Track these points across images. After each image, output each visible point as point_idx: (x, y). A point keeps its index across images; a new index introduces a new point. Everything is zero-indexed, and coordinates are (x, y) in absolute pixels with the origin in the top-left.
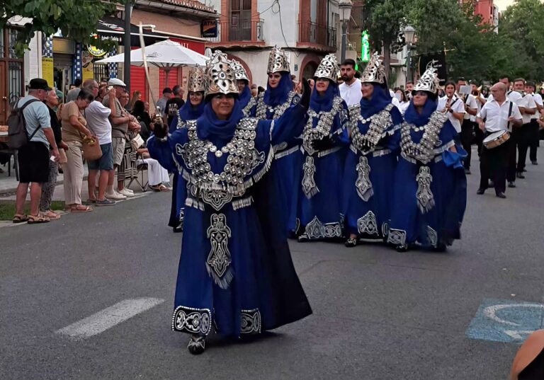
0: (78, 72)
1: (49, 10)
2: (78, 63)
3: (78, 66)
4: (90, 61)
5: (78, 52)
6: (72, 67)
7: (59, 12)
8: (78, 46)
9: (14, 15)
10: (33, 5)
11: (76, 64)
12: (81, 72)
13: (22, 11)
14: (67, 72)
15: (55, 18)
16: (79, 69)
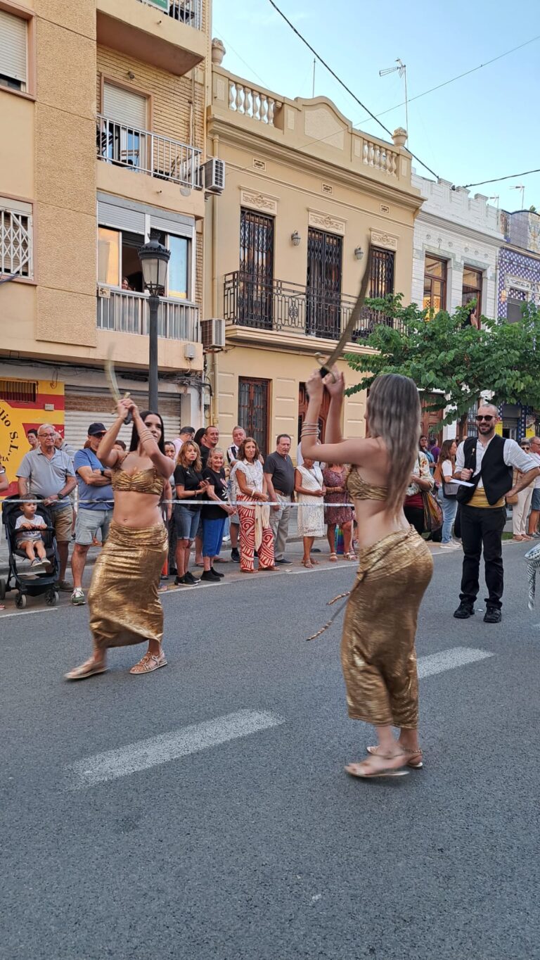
0: (522, 432)
1: (514, 386)
2: (523, 425)
3: (522, 428)
4: (532, 423)
5: (523, 416)
6: (517, 428)
7: (522, 386)
8: (523, 411)
9: (485, 389)
10: (502, 382)
11: (521, 425)
12: (525, 432)
13: (492, 386)
14: (513, 432)
15: (519, 391)
16: (523, 430)
